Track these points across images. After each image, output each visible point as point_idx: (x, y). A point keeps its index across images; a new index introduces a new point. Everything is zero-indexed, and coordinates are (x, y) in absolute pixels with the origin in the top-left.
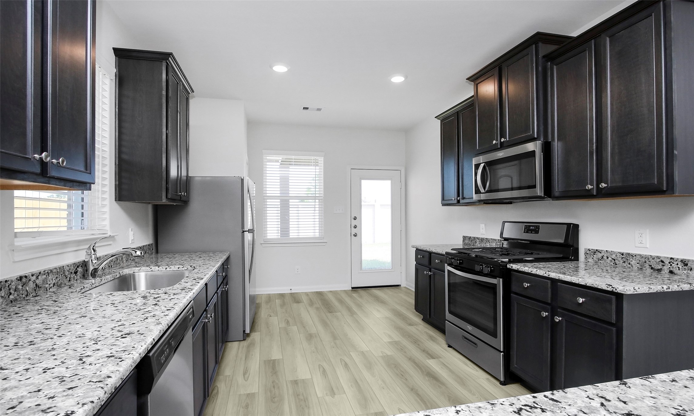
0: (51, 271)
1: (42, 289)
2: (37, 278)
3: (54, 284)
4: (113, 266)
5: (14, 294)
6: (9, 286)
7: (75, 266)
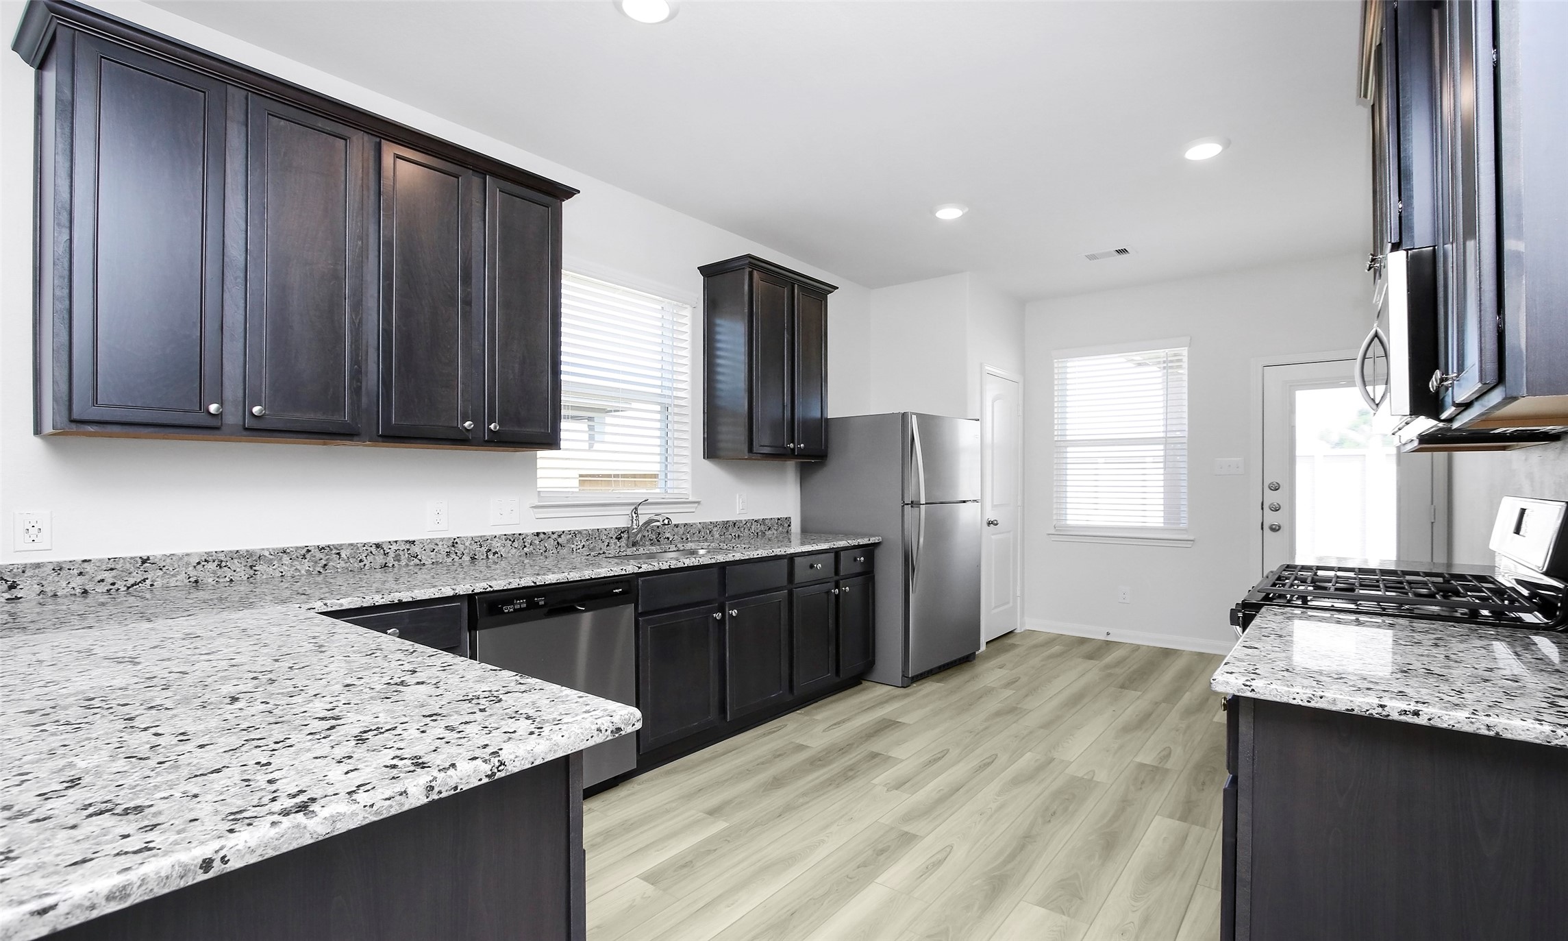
0: (580, 532)
1: (566, 549)
2: (560, 536)
3: (584, 546)
4: (689, 539)
5: (529, 547)
6: (523, 539)
7: (618, 531)
